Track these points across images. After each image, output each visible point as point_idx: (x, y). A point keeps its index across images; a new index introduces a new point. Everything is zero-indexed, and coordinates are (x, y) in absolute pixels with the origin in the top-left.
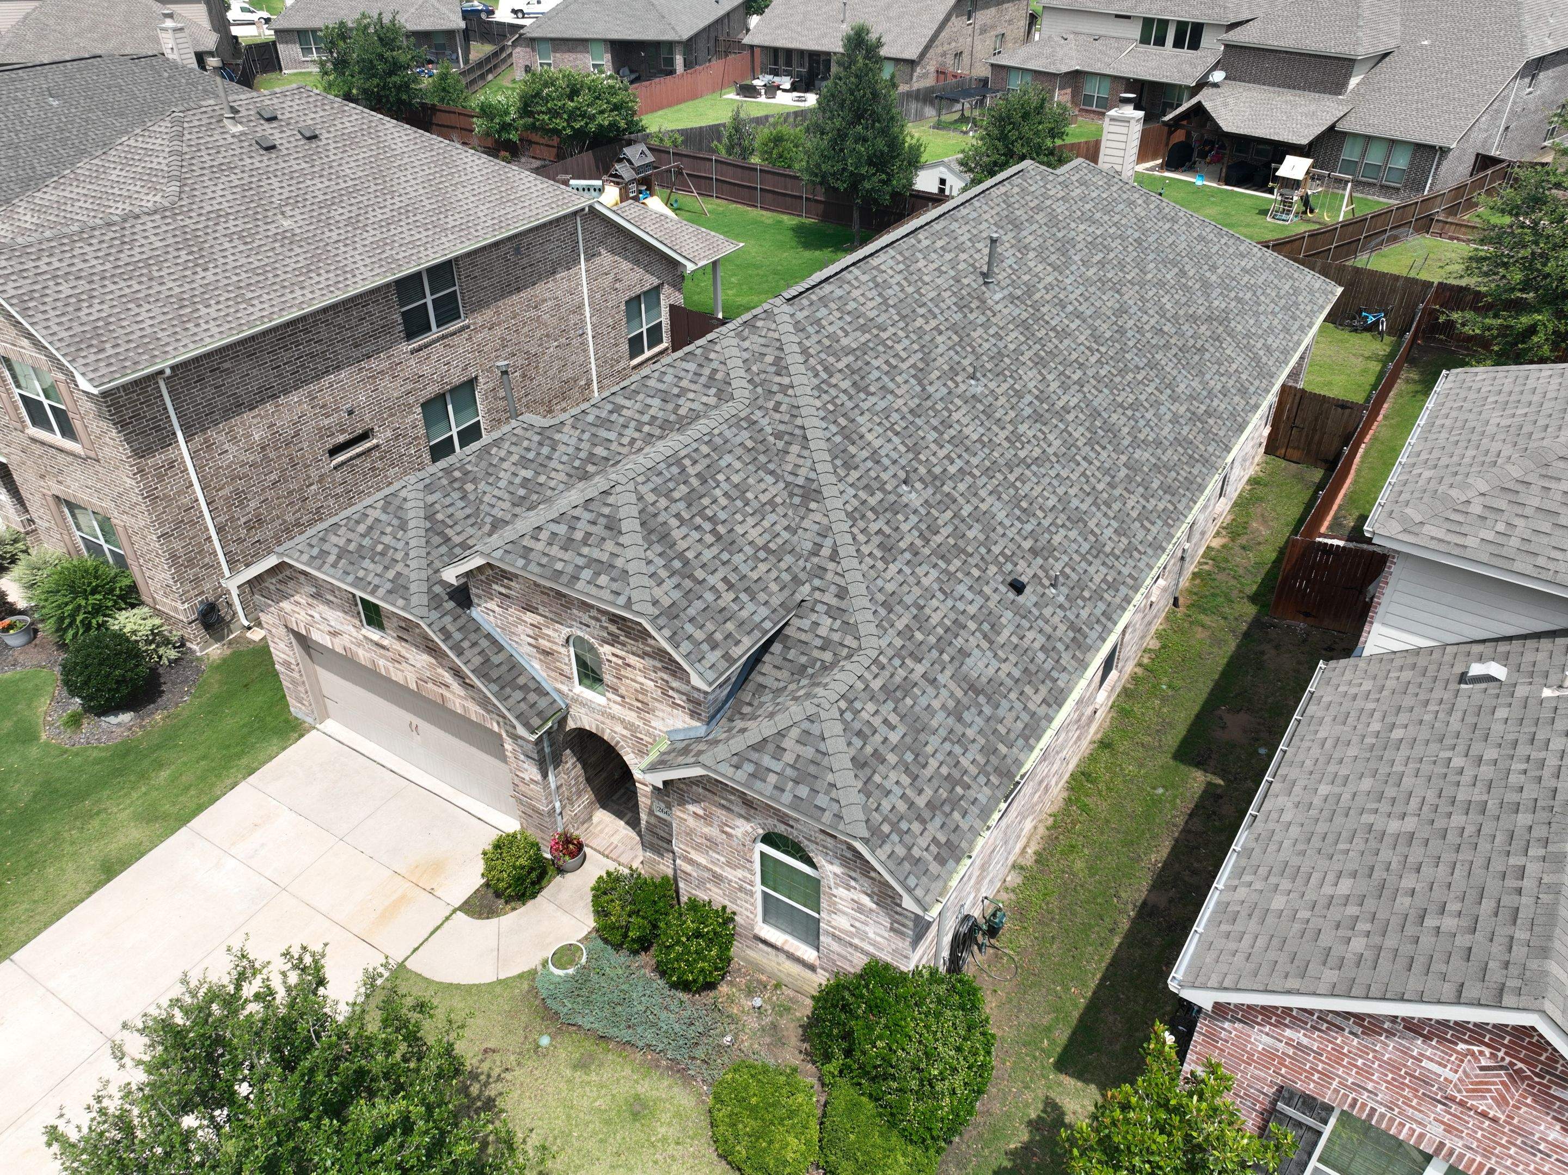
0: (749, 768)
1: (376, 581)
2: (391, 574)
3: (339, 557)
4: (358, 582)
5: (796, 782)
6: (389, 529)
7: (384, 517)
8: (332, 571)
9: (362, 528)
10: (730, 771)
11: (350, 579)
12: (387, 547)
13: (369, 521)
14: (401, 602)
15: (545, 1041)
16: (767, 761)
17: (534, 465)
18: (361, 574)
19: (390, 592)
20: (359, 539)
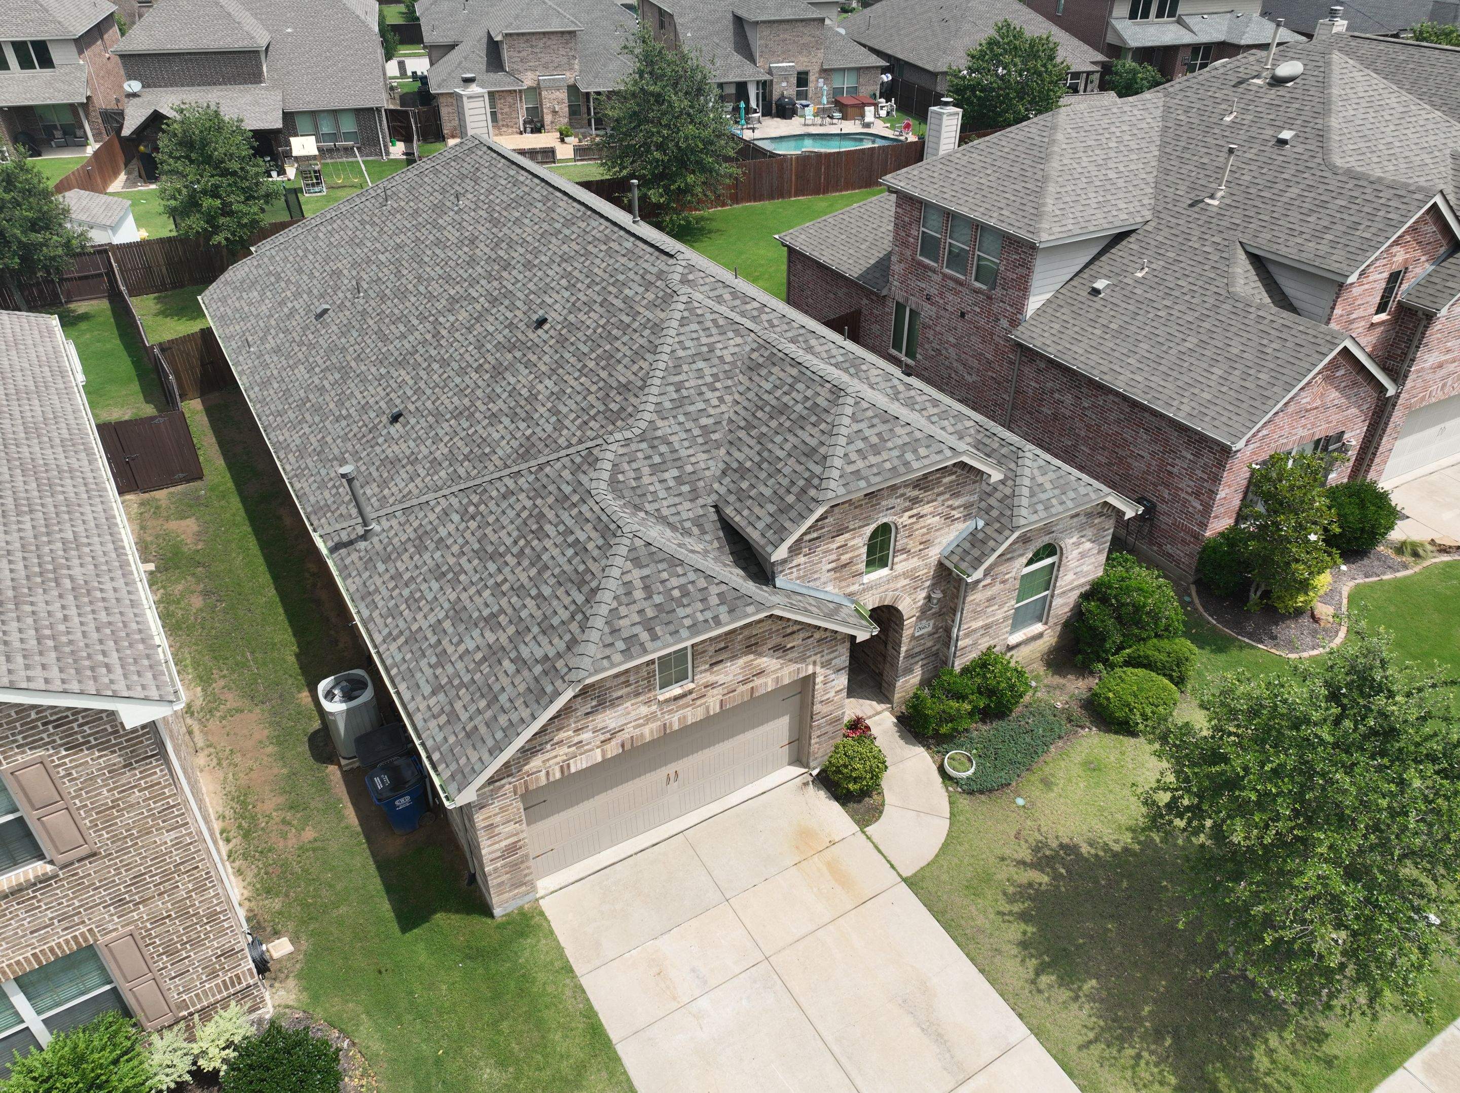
0: (1040, 507)
1: (709, 615)
2: (714, 600)
3: (650, 630)
4: (694, 628)
5: (1064, 493)
6: (665, 575)
7: (646, 572)
8: (659, 643)
9: (639, 594)
10: (1035, 517)
11: (684, 633)
12: (681, 587)
13: (638, 584)
14: (750, 609)
15: (1020, 801)
16: (1043, 496)
17: (669, 464)
18: (688, 622)
19: (731, 611)
20: (648, 603)
